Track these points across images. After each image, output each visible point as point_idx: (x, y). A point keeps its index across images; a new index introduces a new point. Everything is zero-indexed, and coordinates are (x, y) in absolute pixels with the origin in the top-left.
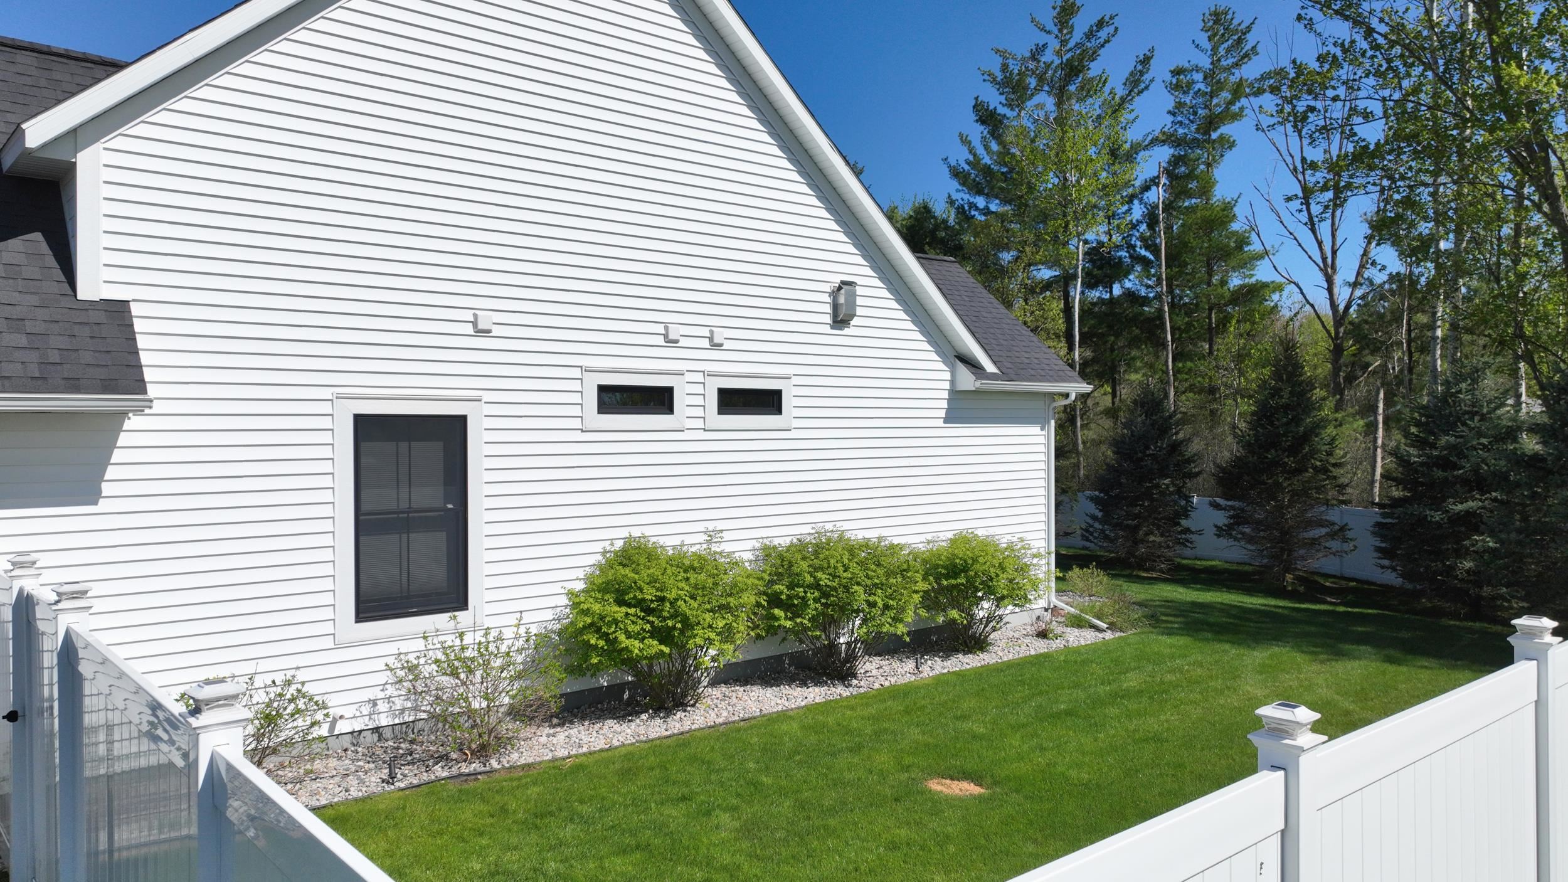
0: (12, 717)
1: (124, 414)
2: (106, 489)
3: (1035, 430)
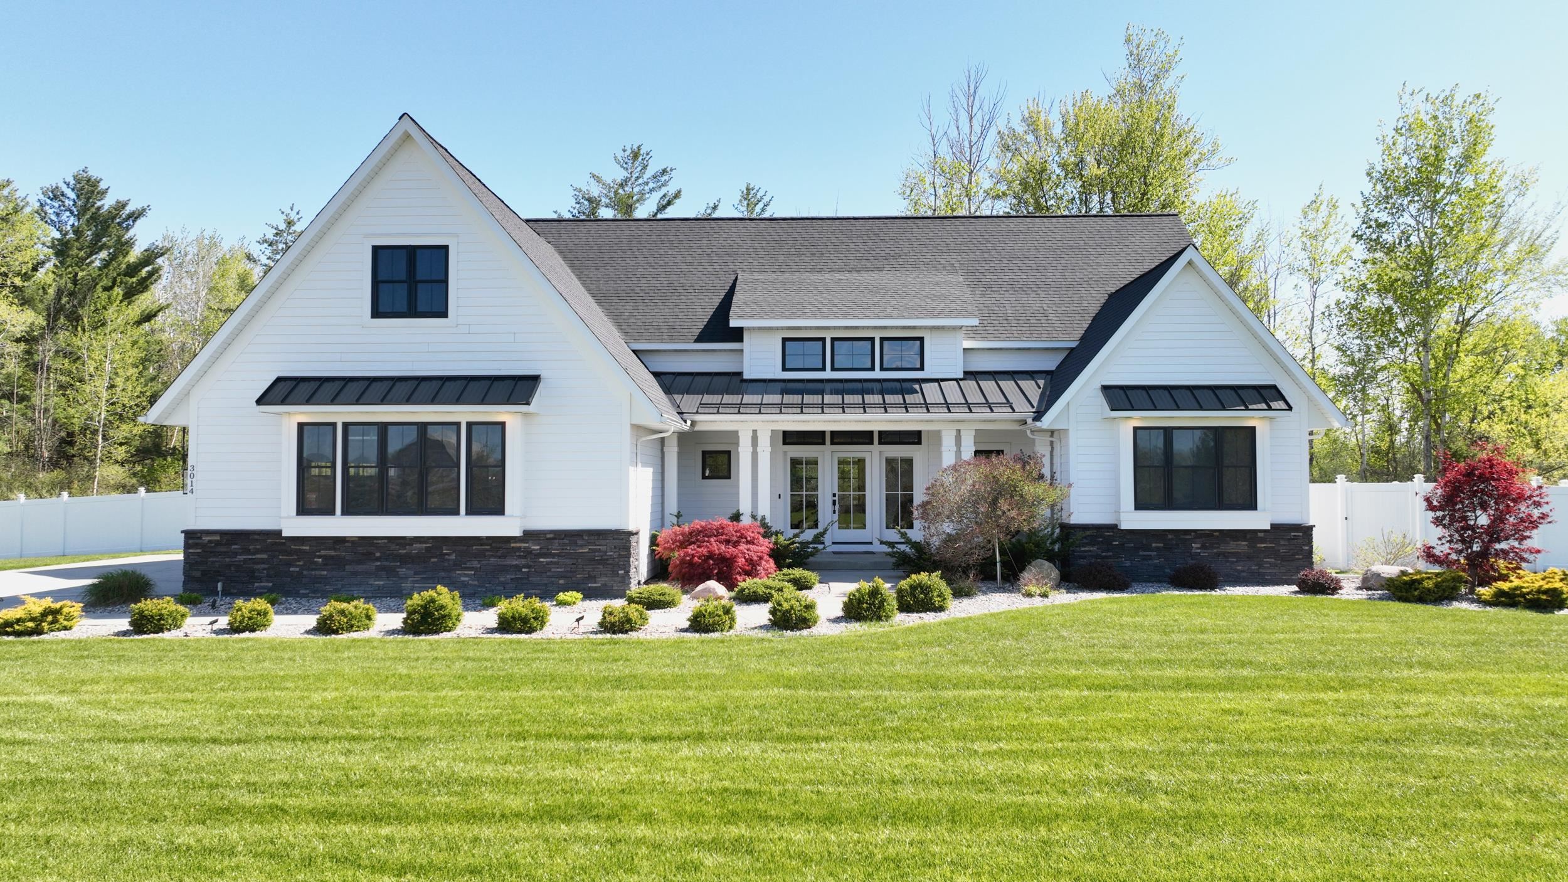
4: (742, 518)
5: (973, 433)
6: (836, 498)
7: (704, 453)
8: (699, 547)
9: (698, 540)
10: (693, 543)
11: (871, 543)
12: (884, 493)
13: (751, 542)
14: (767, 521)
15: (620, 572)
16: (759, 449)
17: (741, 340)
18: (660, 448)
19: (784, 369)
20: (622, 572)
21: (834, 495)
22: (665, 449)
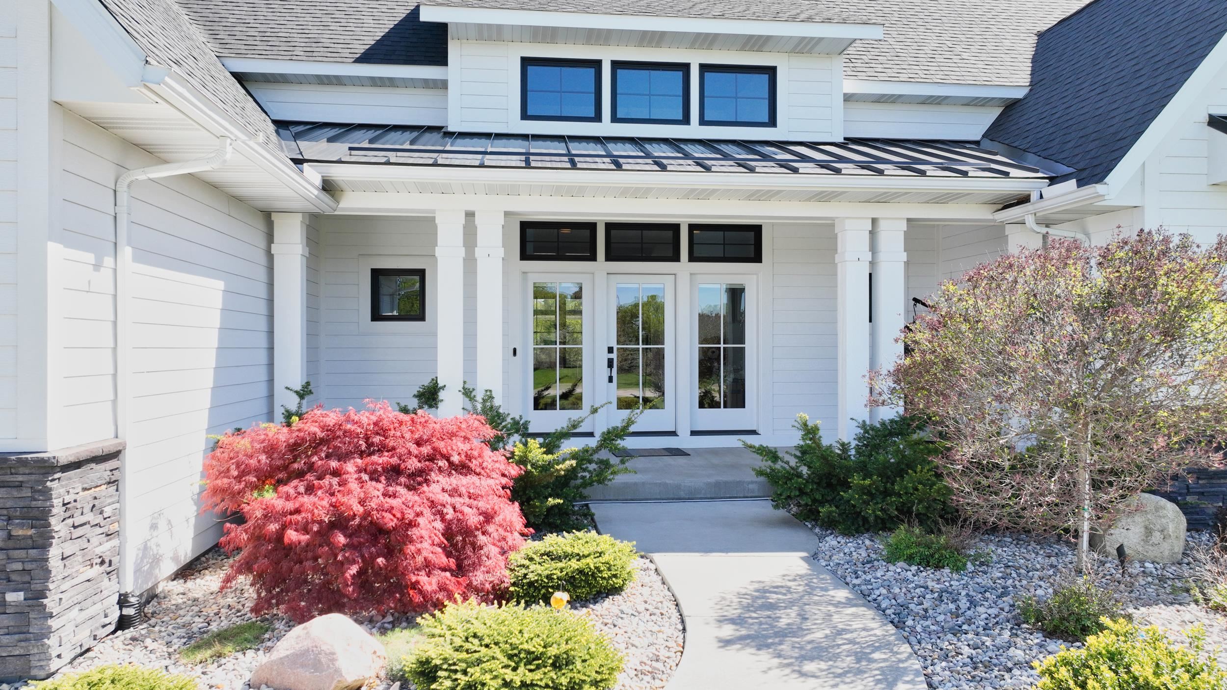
4: (442, 395)
5: (904, 226)
6: (614, 356)
7: (377, 275)
8: (310, 490)
9: (311, 467)
10: (300, 475)
11: (673, 434)
12: (697, 346)
13: (463, 468)
14: (497, 402)
15: (11, 597)
16: (478, 252)
17: (441, 59)
18: (262, 243)
19: (525, 116)
20: (20, 596)
21: (610, 350)
22: (274, 249)
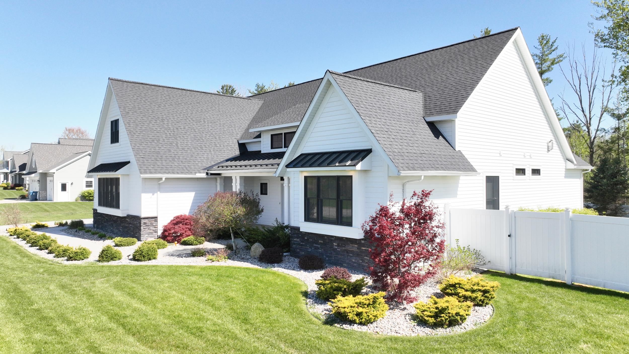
0: (509, 236)
1: (460, 176)
2: (458, 193)
3: (578, 180)
7: (262, 184)
19: (272, 148)
